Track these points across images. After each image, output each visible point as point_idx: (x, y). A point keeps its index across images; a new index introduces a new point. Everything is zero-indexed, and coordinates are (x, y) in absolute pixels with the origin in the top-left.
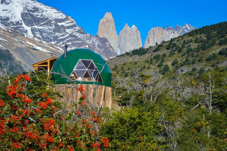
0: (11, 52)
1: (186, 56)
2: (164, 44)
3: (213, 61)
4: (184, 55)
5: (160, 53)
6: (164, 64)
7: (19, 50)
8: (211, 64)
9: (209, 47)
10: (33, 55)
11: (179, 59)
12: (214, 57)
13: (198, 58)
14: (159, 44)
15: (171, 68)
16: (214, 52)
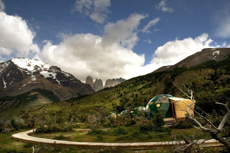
0: (53, 91)
1: (129, 89)
2: (119, 85)
3: (140, 91)
4: (128, 89)
5: (118, 88)
6: (120, 93)
7: (56, 91)
8: (140, 92)
9: (137, 85)
10: (61, 92)
11: (126, 91)
12: (141, 89)
13: (134, 90)
14: (116, 85)
15: (123, 94)
16: (140, 87)
